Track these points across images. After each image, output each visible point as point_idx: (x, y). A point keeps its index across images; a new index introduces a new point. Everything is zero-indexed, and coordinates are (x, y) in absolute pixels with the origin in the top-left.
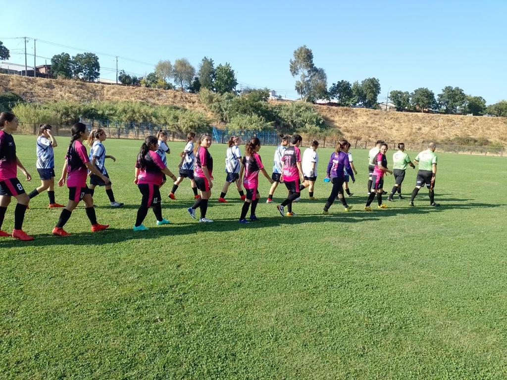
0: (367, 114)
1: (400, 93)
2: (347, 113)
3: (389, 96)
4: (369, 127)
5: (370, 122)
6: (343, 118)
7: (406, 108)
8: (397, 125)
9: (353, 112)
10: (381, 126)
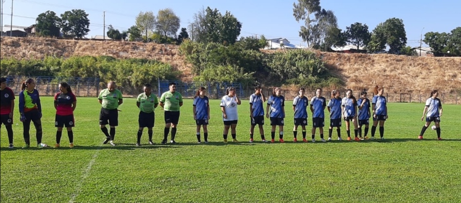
0: (387, 61)
1: (437, 34)
2: (360, 60)
3: (423, 39)
4: (387, 76)
5: (388, 69)
6: (356, 66)
7: (448, 52)
8: (424, 72)
9: (369, 59)
10: (402, 74)
